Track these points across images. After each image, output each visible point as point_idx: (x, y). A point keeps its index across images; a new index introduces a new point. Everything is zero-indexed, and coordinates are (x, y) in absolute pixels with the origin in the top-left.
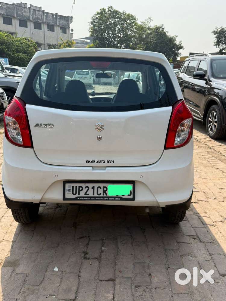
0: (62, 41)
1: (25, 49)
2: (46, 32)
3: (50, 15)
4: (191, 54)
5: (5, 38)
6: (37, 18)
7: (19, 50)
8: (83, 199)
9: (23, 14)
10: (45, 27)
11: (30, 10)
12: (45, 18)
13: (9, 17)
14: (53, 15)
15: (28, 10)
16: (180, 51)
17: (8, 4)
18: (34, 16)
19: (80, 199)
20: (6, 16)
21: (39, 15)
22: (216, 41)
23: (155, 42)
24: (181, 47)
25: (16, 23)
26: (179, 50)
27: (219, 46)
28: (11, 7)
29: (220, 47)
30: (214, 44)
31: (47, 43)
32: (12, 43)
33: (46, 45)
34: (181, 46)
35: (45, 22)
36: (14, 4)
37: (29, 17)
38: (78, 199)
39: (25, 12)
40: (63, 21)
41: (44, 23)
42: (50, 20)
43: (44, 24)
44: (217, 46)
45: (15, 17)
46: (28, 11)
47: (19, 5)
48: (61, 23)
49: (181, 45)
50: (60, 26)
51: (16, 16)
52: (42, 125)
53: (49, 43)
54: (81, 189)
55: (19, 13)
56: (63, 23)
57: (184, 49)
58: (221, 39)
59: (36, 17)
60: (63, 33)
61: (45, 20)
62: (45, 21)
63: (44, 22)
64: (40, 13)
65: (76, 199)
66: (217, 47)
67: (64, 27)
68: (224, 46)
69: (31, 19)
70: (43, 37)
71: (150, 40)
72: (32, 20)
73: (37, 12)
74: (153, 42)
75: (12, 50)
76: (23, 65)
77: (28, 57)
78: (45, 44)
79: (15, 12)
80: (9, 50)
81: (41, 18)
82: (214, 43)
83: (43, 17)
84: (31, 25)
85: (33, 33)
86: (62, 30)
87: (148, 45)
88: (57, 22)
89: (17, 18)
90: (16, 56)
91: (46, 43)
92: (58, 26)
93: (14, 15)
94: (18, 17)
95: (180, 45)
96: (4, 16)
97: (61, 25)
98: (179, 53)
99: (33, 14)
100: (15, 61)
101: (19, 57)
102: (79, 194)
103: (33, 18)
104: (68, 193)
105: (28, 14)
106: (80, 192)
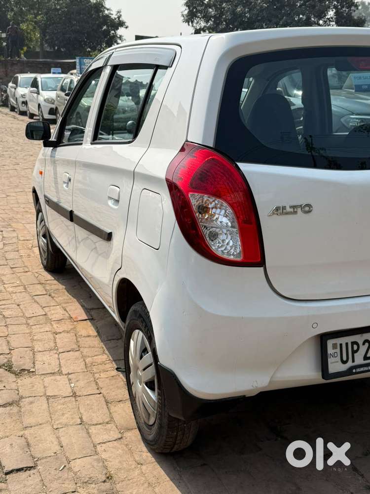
4: (138, 38)
8: (362, 369)
16: (121, 31)
19: (358, 370)
22: (186, 12)
23: (66, 10)
24: (121, 24)
26: (118, 29)
27: (192, 22)
29: (195, 25)
30: (183, 18)
34: (120, 21)
38: (354, 371)
44: (189, 23)
49: (121, 19)
52: (288, 209)
54: (355, 347)
57: (127, 28)
58: (195, 8)
65: (349, 371)
66: (189, 25)
68: (202, 23)
71: (55, 6)
74: (60, 9)
82: (183, 16)
87: (49, 16)
95: (119, 18)
98: (118, 36)
102: (353, 361)
104: (333, 361)
106: (355, 355)
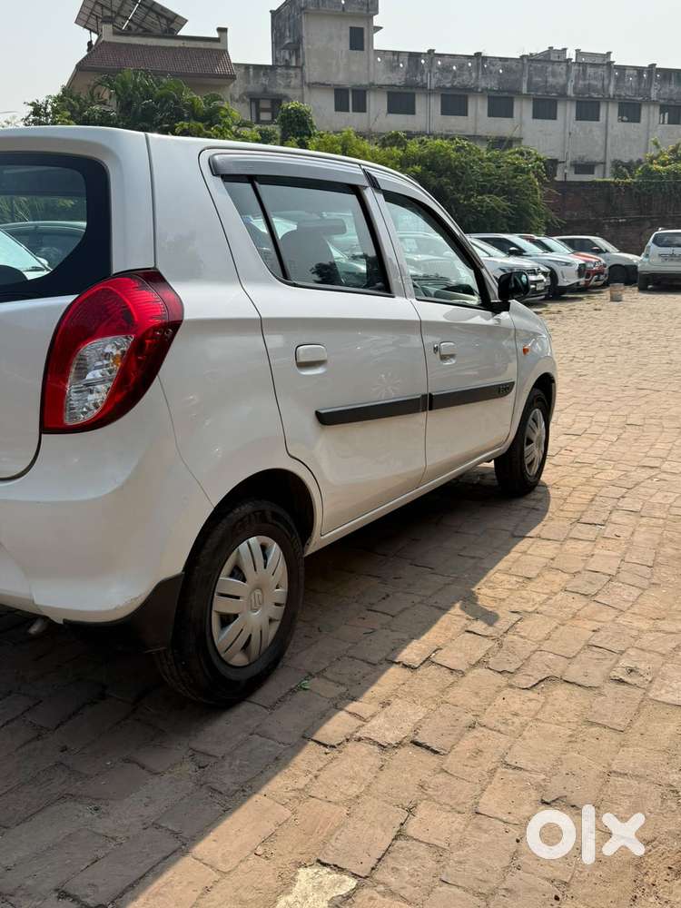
0: (658, 147)
1: (506, 182)
2: (612, 127)
3: (631, 72)
5: (454, 155)
6: (589, 88)
7: (489, 185)
9: (546, 82)
10: (610, 113)
11: (568, 66)
12: (613, 83)
13: (506, 94)
14: (640, 70)
15: (561, 69)
17: (506, 59)
18: (581, 82)
20: (497, 95)
21: (594, 77)
25: (523, 109)
28: (514, 66)
31: (612, 159)
32: (472, 167)
33: (609, 165)
35: (612, 96)
36: (522, 57)
37: (565, 86)
39: (554, 74)
40: (672, 87)
41: (609, 100)
42: (628, 88)
43: (608, 102)
45: (522, 94)
46: (564, 72)
47: (545, 56)
48: (666, 93)
50: (662, 101)
51: (524, 90)
53: (618, 158)
55: (536, 79)
56: (672, 91)
59: (585, 85)
60: (669, 123)
61: (612, 90)
62: (611, 93)
63: (609, 98)
64: (600, 71)
67: (673, 103)
69: (570, 92)
70: (601, 142)
72: (573, 95)
73: (590, 71)
75: (466, 187)
76: (491, 227)
77: (509, 204)
78: (604, 163)
79: (525, 79)
80: (460, 187)
81: (600, 85)
83: (606, 82)
84: (567, 111)
85: (570, 134)
86: (667, 114)
88: (650, 94)
89: (527, 97)
90: (476, 203)
91: (610, 158)
92: (654, 103)
93: (521, 85)
94: (532, 93)
96: (492, 94)
97: (664, 99)
99: (577, 77)
100: (471, 220)
101: (482, 207)
103: (575, 88)
105: (561, 81)
